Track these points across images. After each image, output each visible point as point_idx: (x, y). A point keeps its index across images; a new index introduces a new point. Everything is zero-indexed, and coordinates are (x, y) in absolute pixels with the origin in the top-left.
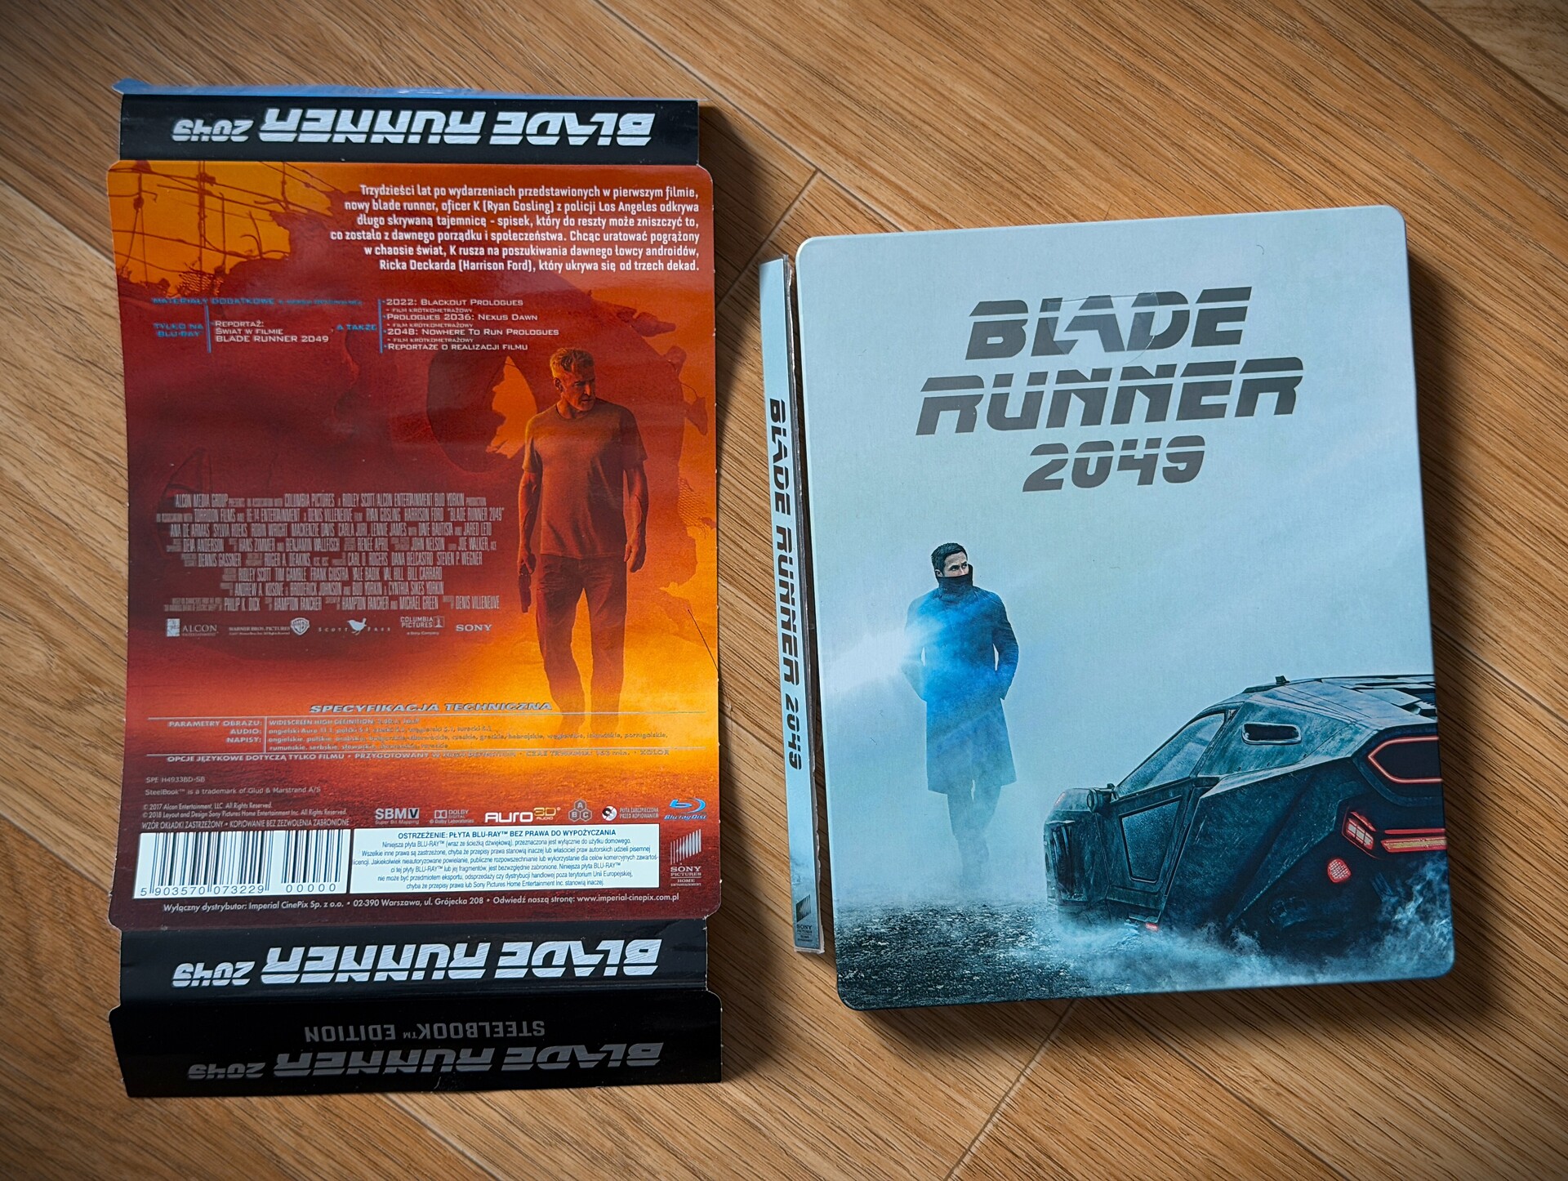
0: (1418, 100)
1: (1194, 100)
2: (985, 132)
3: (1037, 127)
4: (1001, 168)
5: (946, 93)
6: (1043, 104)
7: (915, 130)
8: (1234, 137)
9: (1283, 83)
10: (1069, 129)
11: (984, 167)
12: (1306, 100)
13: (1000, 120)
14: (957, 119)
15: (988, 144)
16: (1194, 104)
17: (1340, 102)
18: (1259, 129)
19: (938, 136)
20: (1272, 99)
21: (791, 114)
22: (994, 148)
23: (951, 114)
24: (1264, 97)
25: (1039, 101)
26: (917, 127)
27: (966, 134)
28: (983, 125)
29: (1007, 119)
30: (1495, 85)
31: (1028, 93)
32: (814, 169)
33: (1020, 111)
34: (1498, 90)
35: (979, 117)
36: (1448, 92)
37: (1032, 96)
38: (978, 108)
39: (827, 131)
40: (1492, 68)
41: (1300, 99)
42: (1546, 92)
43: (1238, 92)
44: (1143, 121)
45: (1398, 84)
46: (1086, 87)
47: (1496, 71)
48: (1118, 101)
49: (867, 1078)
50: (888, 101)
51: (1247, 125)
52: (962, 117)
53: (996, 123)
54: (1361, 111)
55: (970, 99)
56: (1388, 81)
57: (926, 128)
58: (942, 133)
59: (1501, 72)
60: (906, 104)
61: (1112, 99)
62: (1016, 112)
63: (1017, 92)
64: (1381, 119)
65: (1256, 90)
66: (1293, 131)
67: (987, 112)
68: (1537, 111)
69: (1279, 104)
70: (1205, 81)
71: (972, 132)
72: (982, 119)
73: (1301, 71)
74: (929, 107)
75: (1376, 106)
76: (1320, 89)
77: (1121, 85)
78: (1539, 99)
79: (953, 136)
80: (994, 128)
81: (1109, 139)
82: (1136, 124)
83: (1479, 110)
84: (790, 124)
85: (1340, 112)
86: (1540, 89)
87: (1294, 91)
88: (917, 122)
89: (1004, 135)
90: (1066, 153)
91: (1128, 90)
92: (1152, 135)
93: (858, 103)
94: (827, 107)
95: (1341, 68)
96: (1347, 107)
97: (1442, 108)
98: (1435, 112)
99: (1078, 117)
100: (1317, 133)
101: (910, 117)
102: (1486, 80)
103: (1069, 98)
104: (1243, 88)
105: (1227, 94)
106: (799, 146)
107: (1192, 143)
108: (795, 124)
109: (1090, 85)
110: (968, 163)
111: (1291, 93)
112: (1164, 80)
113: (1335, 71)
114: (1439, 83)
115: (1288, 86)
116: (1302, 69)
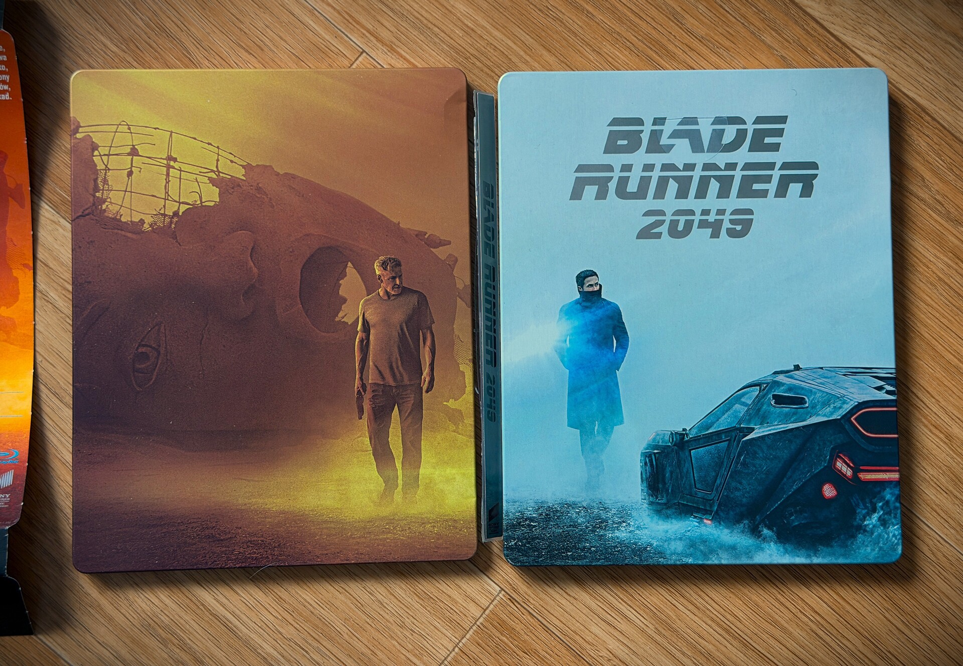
0: (752, 33)
1: (608, 23)
2: (473, 34)
3: (507, 33)
4: (483, 58)
5: (450, 8)
6: (512, 20)
7: (429, 30)
8: (633, 49)
9: (666, 16)
10: (528, 37)
11: (471, 57)
12: (681, 28)
13: (483, 27)
14: (455, 25)
15: (475, 42)
16: (609, 26)
17: (702, 31)
18: (649, 45)
19: (442, 34)
20: (659, 26)
21: (348, 14)
22: (479, 45)
23: (452, 22)
24: (654, 24)
25: (510, 17)
26: (429, 28)
27: (461, 35)
28: (473, 30)
29: (488, 27)
30: (803, 26)
31: (503, 12)
32: (361, 50)
33: (497, 23)
34: (804, 29)
35: (470, 25)
36: (772, 29)
37: (505, 13)
38: (471, 19)
39: (372, 27)
40: (802, 15)
41: (676, 27)
42: (835, 33)
43: (637, 20)
44: (576, 35)
45: (740, 22)
46: (540, 10)
47: (803, 17)
48: (561, 22)
49: (356, 643)
50: (412, 10)
51: (642, 42)
52: (459, 23)
53: (481, 29)
54: (716, 38)
55: (465, 13)
56: (734, 19)
57: (436, 29)
58: (445, 33)
59: (807, 18)
60: (424, 13)
61: (556, 19)
62: (494, 23)
63: (496, 10)
64: (727, 43)
65: (649, 19)
66: (671, 47)
67: (475, 22)
68: (829, 45)
69: (663, 29)
70: (616, 12)
71: (465, 34)
72: (472, 26)
73: (679, 9)
74: (439, 16)
75: (724, 34)
76: (690, 22)
77: (563, 11)
78: (830, 37)
79: (452, 36)
80: (479, 32)
81: (554, 45)
82: (571, 36)
83: (791, 41)
84: (347, 20)
85: (702, 38)
86: (832, 30)
87: (673, 22)
88: (430, 25)
89: (485, 37)
90: (525, 52)
91: (566, 13)
92: (581, 44)
93: (392, 10)
94: (372, 12)
95: (704, 9)
96: (707, 34)
97: (768, 40)
98: (763, 41)
99: (534, 29)
100: (687, 49)
101: (425, 22)
102: (796, 22)
103: (529, 16)
104: (641, 18)
105: (630, 21)
106: (352, 35)
107: (605, 50)
108: (351, 21)
109: (542, 9)
110: (461, 54)
111: (671, 23)
112: (590, 9)
113: (700, 11)
114: (767, 23)
115: (670, 19)
116: (680, 8)
